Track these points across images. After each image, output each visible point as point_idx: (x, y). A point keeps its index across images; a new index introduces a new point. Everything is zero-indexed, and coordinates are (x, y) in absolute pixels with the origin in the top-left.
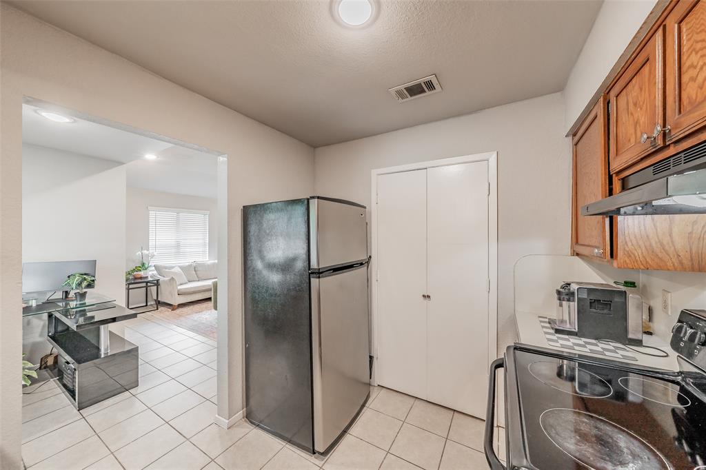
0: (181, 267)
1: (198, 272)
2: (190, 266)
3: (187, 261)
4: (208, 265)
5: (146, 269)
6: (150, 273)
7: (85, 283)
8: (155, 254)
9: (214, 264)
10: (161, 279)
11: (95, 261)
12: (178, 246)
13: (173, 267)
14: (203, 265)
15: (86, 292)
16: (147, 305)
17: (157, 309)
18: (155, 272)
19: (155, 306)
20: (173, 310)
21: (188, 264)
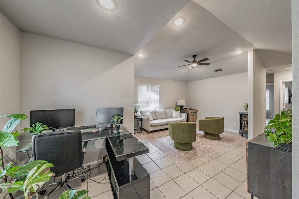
0: (150, 112)
1: (156, 115)
2: (153, 112)
3: (152, 109)
4: (160, 112)
5: (137, 112)
6: (138, 114)
7: (119, 121)
8: (140, 105)
9: (162, 112)
10: (143, 117)
11: (123, 108)
12: (148, 102)
13: (146, 112)
14: (158, 112)
15: (119, 126)
16: (137, 129)
17: (142, 132)
18: (140, 114)
19: (141, 130)
20: (148, 134)
21: (152, 111)
